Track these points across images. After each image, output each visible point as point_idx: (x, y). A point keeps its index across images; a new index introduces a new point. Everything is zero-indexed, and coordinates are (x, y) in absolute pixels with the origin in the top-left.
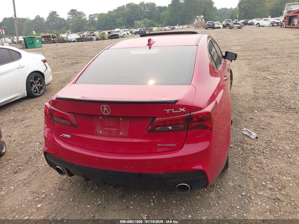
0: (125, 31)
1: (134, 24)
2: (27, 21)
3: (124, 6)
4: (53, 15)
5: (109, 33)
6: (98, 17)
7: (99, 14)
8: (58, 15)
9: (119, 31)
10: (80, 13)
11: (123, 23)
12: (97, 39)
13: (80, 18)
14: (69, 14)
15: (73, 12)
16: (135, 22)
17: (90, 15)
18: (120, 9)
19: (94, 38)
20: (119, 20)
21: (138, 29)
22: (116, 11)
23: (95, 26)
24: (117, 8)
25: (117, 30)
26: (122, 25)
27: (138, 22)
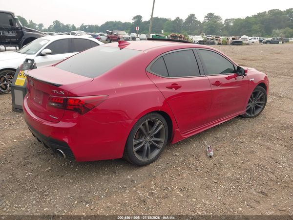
0: (255, 39)
1: (271, 32)
2: (167, 22)
3: (265, 12)
4: (191, 17)
5: (233, 39)
6: (234, 23)
7: (235, 19)
8: (196, 18)
9: (246, 38)
10: (216, 17)
11: (259, 30)
12: (219, 44)
13: (215, 22)
14: (206, 17)
15: (210, 16)
16: (274, 30)
17: (227, 20)
18: (260, 15)
19: (216, 42)
20: (255, 27)
21: (271, 39)
22: (255, 17)
23: (228, 31)
24: (257, 14)
25: (244, 36)
26: (257, 32)
27: (277, 31)
